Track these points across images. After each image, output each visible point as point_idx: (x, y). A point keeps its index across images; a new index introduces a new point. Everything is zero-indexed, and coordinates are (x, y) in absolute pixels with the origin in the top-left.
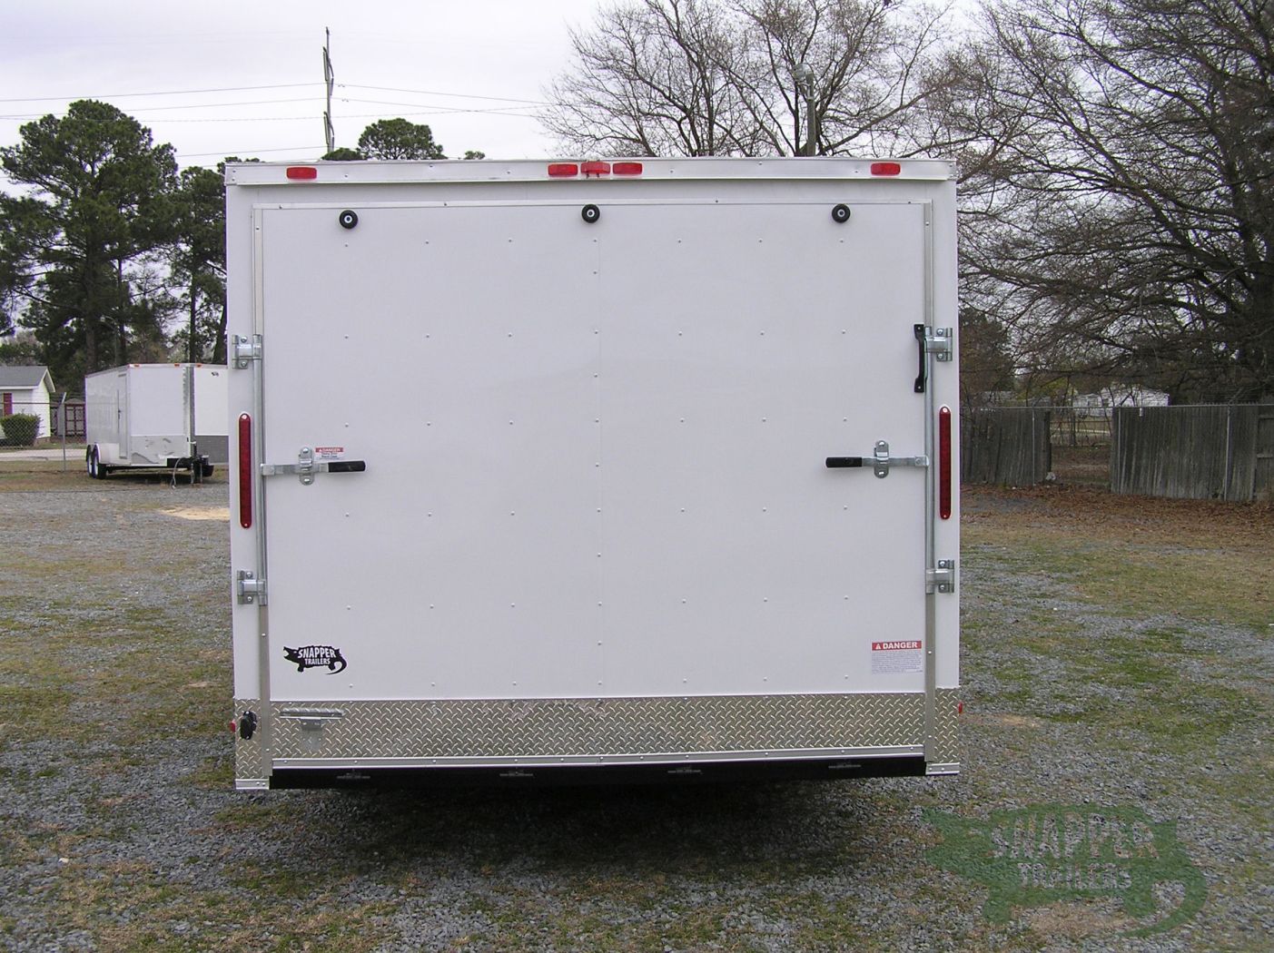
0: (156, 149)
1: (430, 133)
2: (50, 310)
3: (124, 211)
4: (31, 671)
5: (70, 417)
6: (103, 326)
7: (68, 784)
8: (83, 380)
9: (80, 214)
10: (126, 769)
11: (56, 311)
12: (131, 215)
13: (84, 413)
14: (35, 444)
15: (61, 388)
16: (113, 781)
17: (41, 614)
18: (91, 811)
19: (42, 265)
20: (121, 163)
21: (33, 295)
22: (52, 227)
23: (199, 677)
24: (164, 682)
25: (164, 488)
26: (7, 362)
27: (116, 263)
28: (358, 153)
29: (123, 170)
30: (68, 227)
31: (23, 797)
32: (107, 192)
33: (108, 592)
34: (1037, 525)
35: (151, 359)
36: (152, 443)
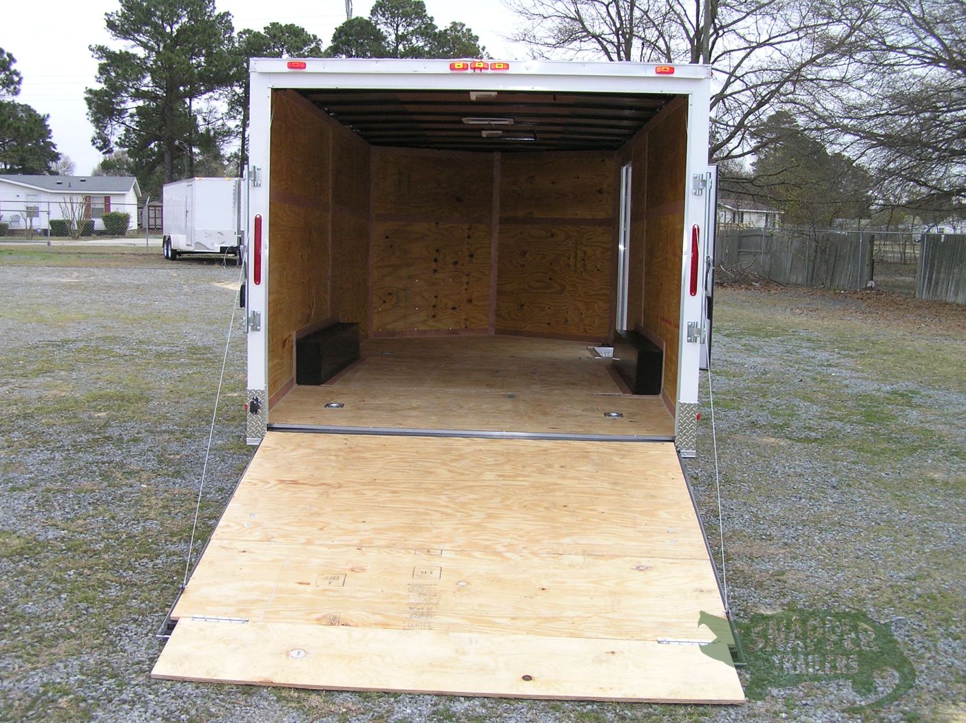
0: (218, 15)
1: (425, 7)
2: (139, 135)
3: (194, 61)
4: (123, 382)
5: (152, 215)
6: (178, 148)
7: (147, 447)
8: (162, 188)
9: (162, 64)
10: (183, 440)
11: (143, 135)
12: (199, 65)
13: (162, 212)
14: (126, 234)
15: (146, 193)
16: (174, 446)
17: (131, 347)
18: (160, 462)
19: (134, 101)
20: (192, 25)
21: (127, 123)
22: (141, 73)
23: (233, 390)
24: (210, 392)
25: (217, 268)
26: (106, 173)
27: (187, 100)
28: (370, 21)
29: (194, 30)
30: (153, 72)
31: (120, 452)
32: (182, 47)
33: (175, 336)
34: (849, 318)
35: (212, 173)
36: (210, 235)
